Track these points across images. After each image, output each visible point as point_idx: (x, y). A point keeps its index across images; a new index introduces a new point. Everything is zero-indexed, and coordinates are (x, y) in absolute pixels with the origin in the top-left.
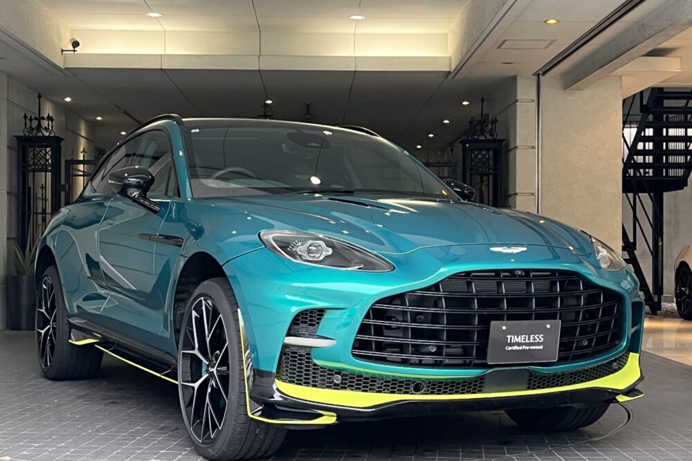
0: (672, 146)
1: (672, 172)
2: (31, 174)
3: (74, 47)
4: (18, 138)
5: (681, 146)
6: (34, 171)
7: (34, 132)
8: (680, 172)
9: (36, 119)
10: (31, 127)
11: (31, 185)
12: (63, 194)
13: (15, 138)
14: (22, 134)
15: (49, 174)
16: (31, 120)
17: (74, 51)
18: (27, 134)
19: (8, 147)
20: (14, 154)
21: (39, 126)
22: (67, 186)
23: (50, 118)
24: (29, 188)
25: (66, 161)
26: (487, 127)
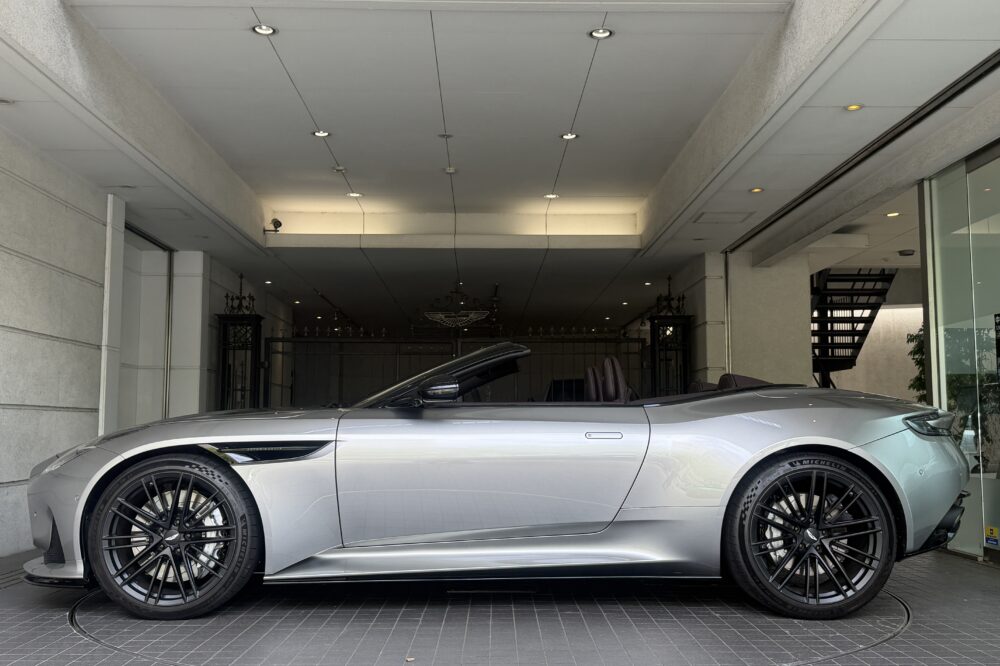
0: (838, 327)
1: (840, 352)
2: (231, 352)
3: (276, 227)
4: (220, 316)
5: (847, 327)
6: (234, 349)
7: (236, 311)
8: (848, 352)
9: (238, 298)
10: (232, 306)
11: (231, 362)
12: (262, 371)
13: (216, 317)
14: (223, 313)
15: (249, 353)
16: (232, 299)
17: (276, 231)
18: (228, 313)
19: (210, 326)
21: (240, 305)
22: (267, 363)
23: (251, 298)
24: (230, 366)
25: (266, 339)
26: (674, 304)
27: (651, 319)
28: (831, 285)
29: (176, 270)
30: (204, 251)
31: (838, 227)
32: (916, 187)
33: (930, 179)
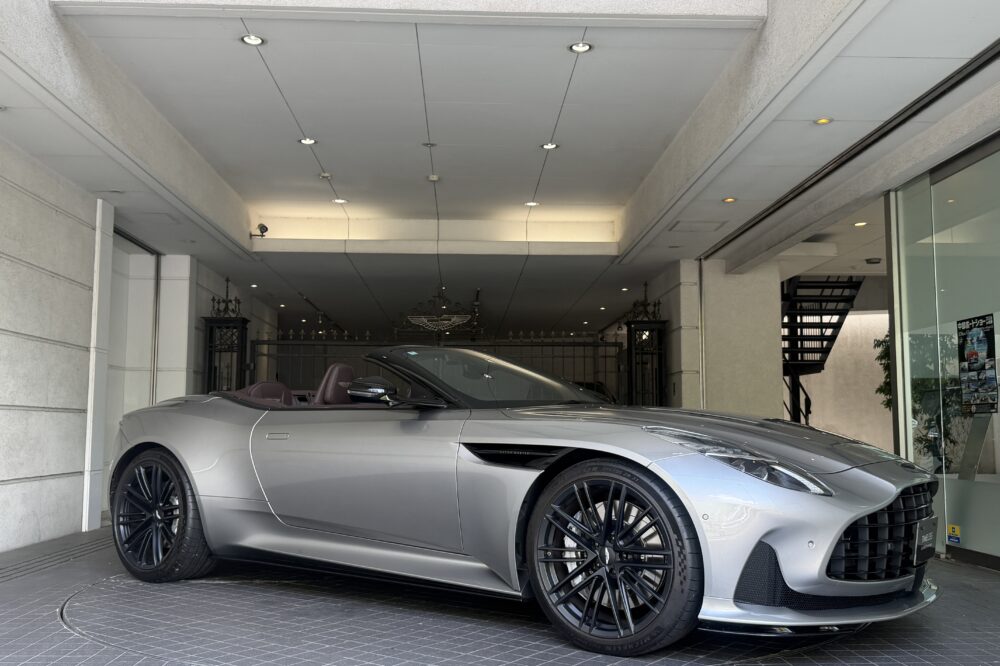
0: (807, 332)
1: (809, 357)
2: (217, 354)
3: (262, 232)
4: (206, 319)
5: (816, 332)
6: (220, 352)
7: (222, 314)
8: (817, 356)
9: (224, 301)
10: (218, 309)
11: (217, 364)
12: (248, 373)
13: (203, 321)
14: (207, 312)
15: (235, 355)
16: (219, 303)
17: (262, 236)
18: (215, 316)
19: (196, 328)
20: (202, 334)
21: (227, 308)
22: (252, 365)
23: (238, 301)
24: (216, 368)
25: (252, 342)
26: (650, 309)
27: (628, 324)
28: (801, 292)
29: (164, 273)
30: (191, 256)
31: (807, 235)
32: (883, 198)
33: (896, 190)
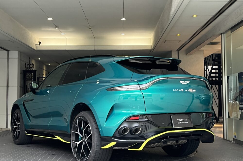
2: (27, 81)
3: (39, 44)
7: (28, 69)
13: (22, 71)
14: (24, 69)
16: (27, 65)
18: (26, 69)
19: (20, 73)
20: (22, 75)
21: (30, 67)
23: (33, 65)
25: (38, 77)
29: (10, 57)
30: (18, 51)
33: (224, 33)
